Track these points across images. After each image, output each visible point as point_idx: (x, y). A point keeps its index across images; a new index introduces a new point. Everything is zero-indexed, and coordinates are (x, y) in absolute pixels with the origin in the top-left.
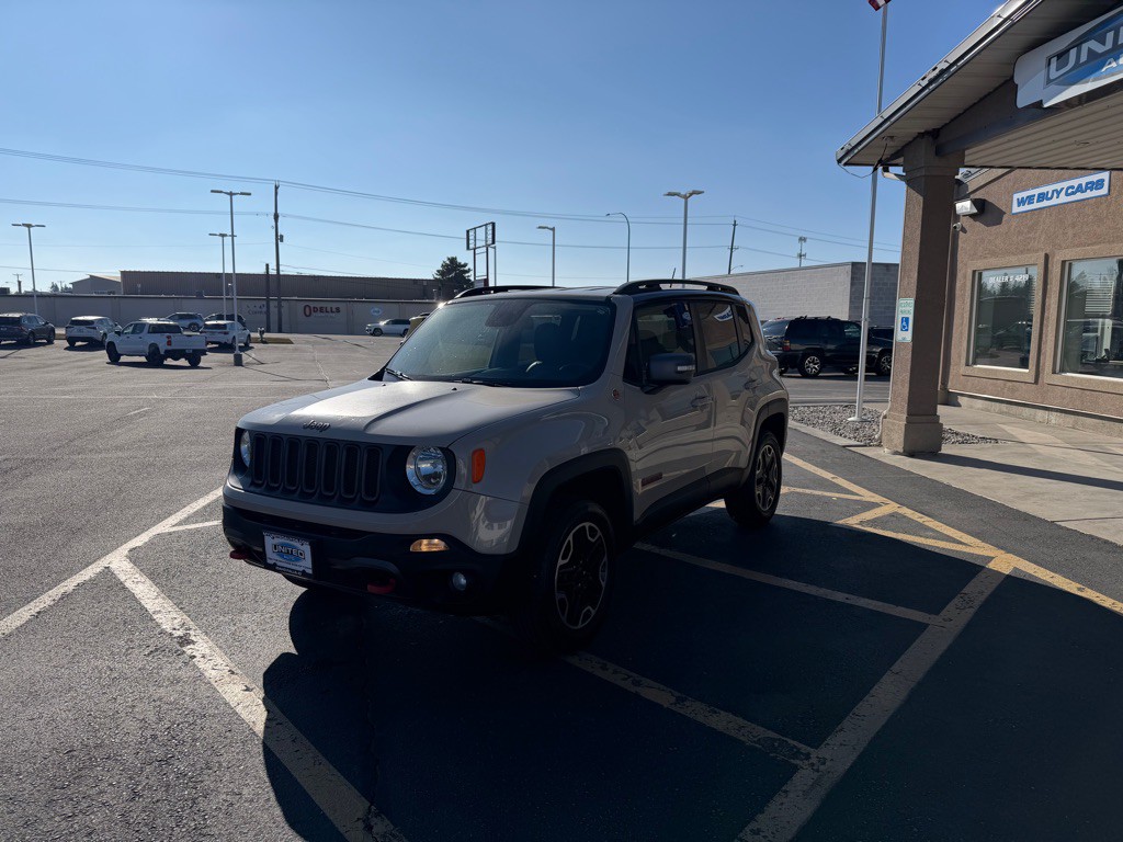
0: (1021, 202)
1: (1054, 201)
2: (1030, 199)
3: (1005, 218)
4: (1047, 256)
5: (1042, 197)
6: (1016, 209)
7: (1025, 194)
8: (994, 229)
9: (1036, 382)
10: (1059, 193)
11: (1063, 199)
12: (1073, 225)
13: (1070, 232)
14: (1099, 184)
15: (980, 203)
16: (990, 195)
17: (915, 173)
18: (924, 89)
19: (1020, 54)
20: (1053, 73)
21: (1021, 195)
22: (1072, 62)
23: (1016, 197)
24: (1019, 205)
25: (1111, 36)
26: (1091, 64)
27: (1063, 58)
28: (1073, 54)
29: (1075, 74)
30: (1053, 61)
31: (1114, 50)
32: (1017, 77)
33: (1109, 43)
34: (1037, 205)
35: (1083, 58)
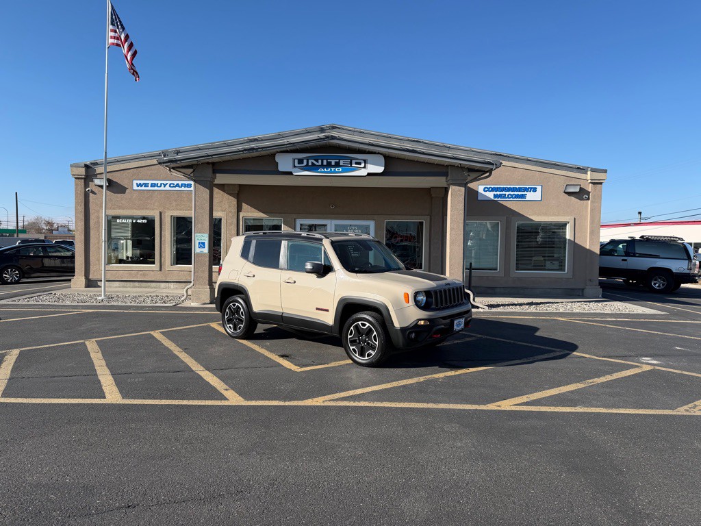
1: (162, 188)
2: (146, 185)
3: (127, 191)
4: (161, 213)
5: (153, 185)
6: (135, 187)
7: (142, 182)
8: (119, 195)
9: (161, 270)
10: (165, 185)
11: (167, 188)
12: (176, 201)
13: (174, 203)
14: (189, 186)
15: (109, 181)
16: (116, 178)
17: (202, 179)
18: (240, 151)
19: (278, 152)
20: (296, 164)
21: (139, 182)
22: (305, 163)
23: (135, 182)
24: (138, 186)
25: (320, 161)
26: (313, 167)
27: (301, 161)
28: (305, 161)
29: (307, 168)
30: (296, 161)
31: (322, 166)
32: (277, 160)
33: (320, 163)
34: (149, 188)
35: (310, 164)
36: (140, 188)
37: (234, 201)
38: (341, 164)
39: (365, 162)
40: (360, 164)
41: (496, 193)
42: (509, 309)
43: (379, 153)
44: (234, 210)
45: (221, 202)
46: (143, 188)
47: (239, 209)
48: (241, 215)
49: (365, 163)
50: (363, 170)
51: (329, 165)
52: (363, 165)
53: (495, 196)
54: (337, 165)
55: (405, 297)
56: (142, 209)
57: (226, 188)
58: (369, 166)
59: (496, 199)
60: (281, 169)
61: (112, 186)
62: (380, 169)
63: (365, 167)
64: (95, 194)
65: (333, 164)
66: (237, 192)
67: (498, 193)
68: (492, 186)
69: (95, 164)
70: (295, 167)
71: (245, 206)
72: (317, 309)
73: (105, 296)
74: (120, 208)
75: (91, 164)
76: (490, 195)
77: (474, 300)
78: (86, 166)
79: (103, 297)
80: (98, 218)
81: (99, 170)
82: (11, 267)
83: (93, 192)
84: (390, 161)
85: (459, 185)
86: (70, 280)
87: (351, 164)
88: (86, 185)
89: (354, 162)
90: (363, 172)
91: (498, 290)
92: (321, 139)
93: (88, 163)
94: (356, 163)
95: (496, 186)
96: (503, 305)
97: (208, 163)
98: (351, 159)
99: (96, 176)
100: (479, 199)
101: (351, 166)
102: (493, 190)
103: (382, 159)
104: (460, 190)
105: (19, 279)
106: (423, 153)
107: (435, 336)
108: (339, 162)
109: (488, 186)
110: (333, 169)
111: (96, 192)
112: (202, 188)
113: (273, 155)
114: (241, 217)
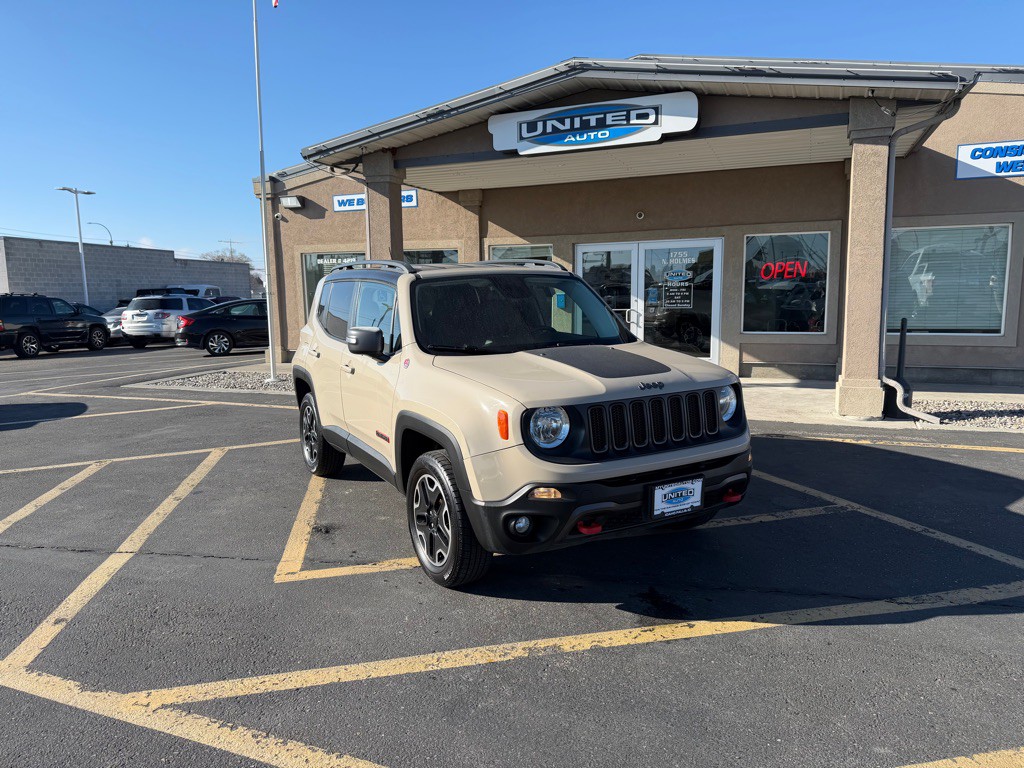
0: (342, 203)
2: (350, 202)
3: (327, 214)
6: (337, 208)
7: (345, 198)
8: (317, 221)
15: (302, 200)
16: (310, 194)
17: (378, 179)
18: (421, 120)
19: (492, 114)
20: (525, 134)
21: (341, 198)
22: (540, 130)
23: (336, 199)
24: (340, 205)
25: (568, 121)
26: (556, 136)
27: (532, 126)
28: (540, 125)
29: (544, 139)
30: (524, 126)
31: (572, 130)
32: (491, 129)
33: (567, 126)
34: (356, 207)
35: (549, 130)
36: (343, 208)
37: (474, 219)
38: (609, 120)
39: (657, 110)
40: (646, 116)
41: (1002, 160)
42: (996, 425)
43: (686, 89)
44: (475, 235)
45: (455, 222)
46: (347, 208)
47: (483, 233)
48: (487, 242)
49: (657, 114)
50: (654, 128)
51: (585, 127)
52: (652, 118)
53: (1000, 167)
54: (601, 124)
55: (499, 423)
56: (348, 241)
57: (461, 198)
58: (664, 119)
59: (1003, 174)
60: (499, 145)
61: (306, 206)
62: (688, 123)
63: (656, 123)
64: (287, 221)
65: (593, 123)
66: (477, 203)
67: (1009, 159)
68: (994, 146)
69: (283, 175)
70: (522, 138)
71: (492, 227)
72: (378, 434)
73: (275, 377)
74: (320, 241)
75: (279, 175)
76: (988, 166)
77: (907, 402)
78: (272, 179)
79: (272, 379)
80: (293, 258)
81: (289, 183)
82: (218, 332)
83: (284, 219)
84: (708, 102)
85: (875, 141)
86: (263, 352)
87: (628, 119)
88: (275, 209)
89: (633, 114)
90: (653, 134)
91: (999, 377)
92: (562, 73)
93: (274, 175)
94: (639, 117)
95: (1003, 145)
96: (988, 414)
97: (384, 150)
98: (628, 110)
99: (285, 193)
100: (960, 175)
101: (628, 124)
102: (995, 153)
103: (692, 102)
104: (876, 154)
105: (229, 349)
106: (779, 75)
107: (584, 531)
108: (605, 118)
109: (984, 147)
110: (592, 134)
111: (288, 218)
112: (377, 196)
113: (484, 123)
114: (486, 246)
